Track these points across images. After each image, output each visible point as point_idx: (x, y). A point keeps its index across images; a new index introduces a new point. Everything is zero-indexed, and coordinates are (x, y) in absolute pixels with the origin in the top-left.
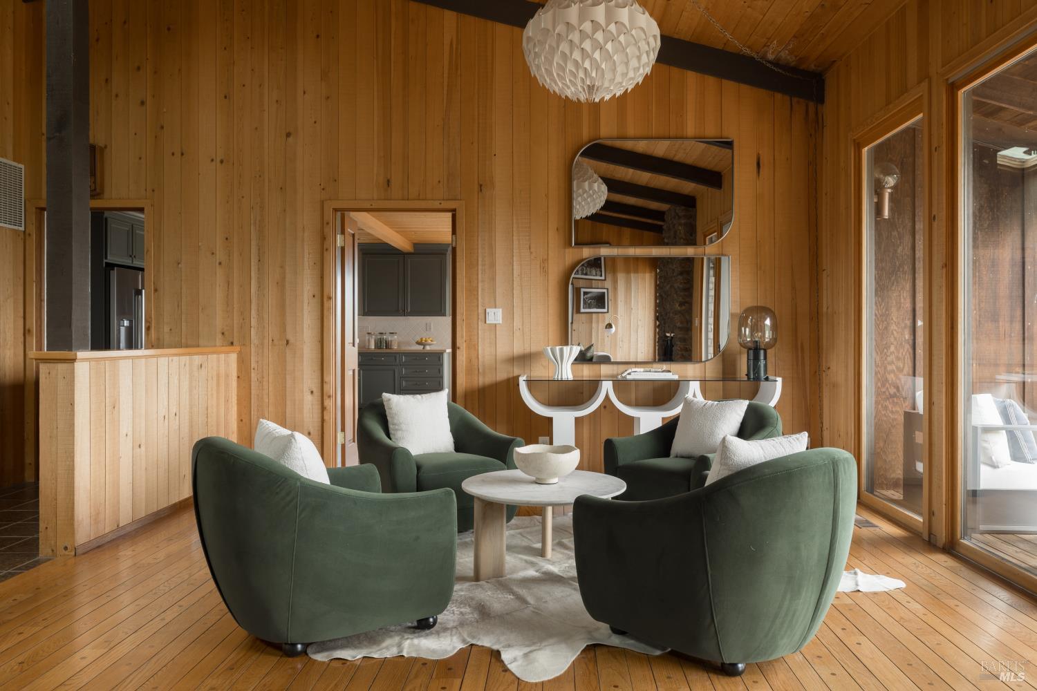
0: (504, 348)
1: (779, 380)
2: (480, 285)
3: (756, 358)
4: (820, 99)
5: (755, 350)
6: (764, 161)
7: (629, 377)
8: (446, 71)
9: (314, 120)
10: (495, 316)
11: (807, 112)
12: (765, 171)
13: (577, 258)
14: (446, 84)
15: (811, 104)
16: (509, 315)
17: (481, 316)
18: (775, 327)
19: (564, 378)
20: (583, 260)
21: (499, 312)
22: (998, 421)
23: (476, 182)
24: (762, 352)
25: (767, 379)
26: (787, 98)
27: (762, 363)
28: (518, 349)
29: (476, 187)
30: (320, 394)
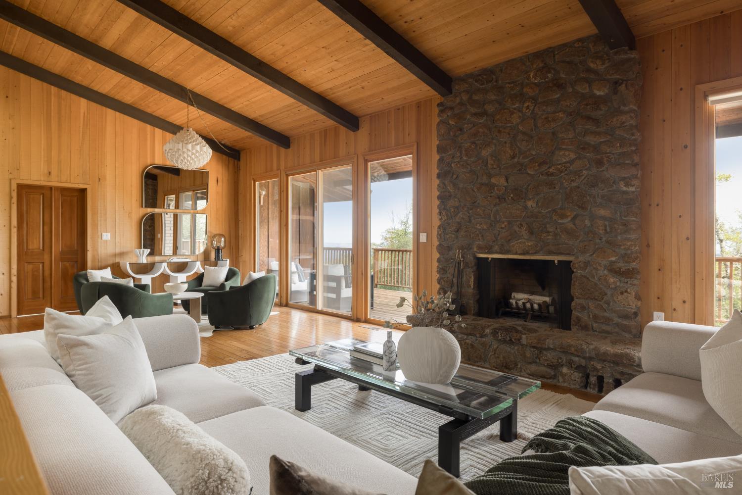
0: (110, 250)
1: (228, 260)
2: (99, 222)
3: (218, 253)
4: (239, 160)
5: (218, 250)
6: (219, 180)
7: (172, 261)
8: (81, 125)
9: (4, 138)
10: (107, 236)
11: (234, 163)
12: (220, 183)
13: (145, 213)
14: (81, 131)
15: (236, 161)
16: (113, 236)
17: (100, 237)
18: (225, 241)
19: (144, 262)
20: (147, 214)
21: (109, 234)
22: (296, 270)
23: (97, 178)
24: (220, 250)
25: (222, 260)
26: (227, 157)
27: (220, 254)
28: (118, 250)
29: (97, 180)
30: (8, 275)
